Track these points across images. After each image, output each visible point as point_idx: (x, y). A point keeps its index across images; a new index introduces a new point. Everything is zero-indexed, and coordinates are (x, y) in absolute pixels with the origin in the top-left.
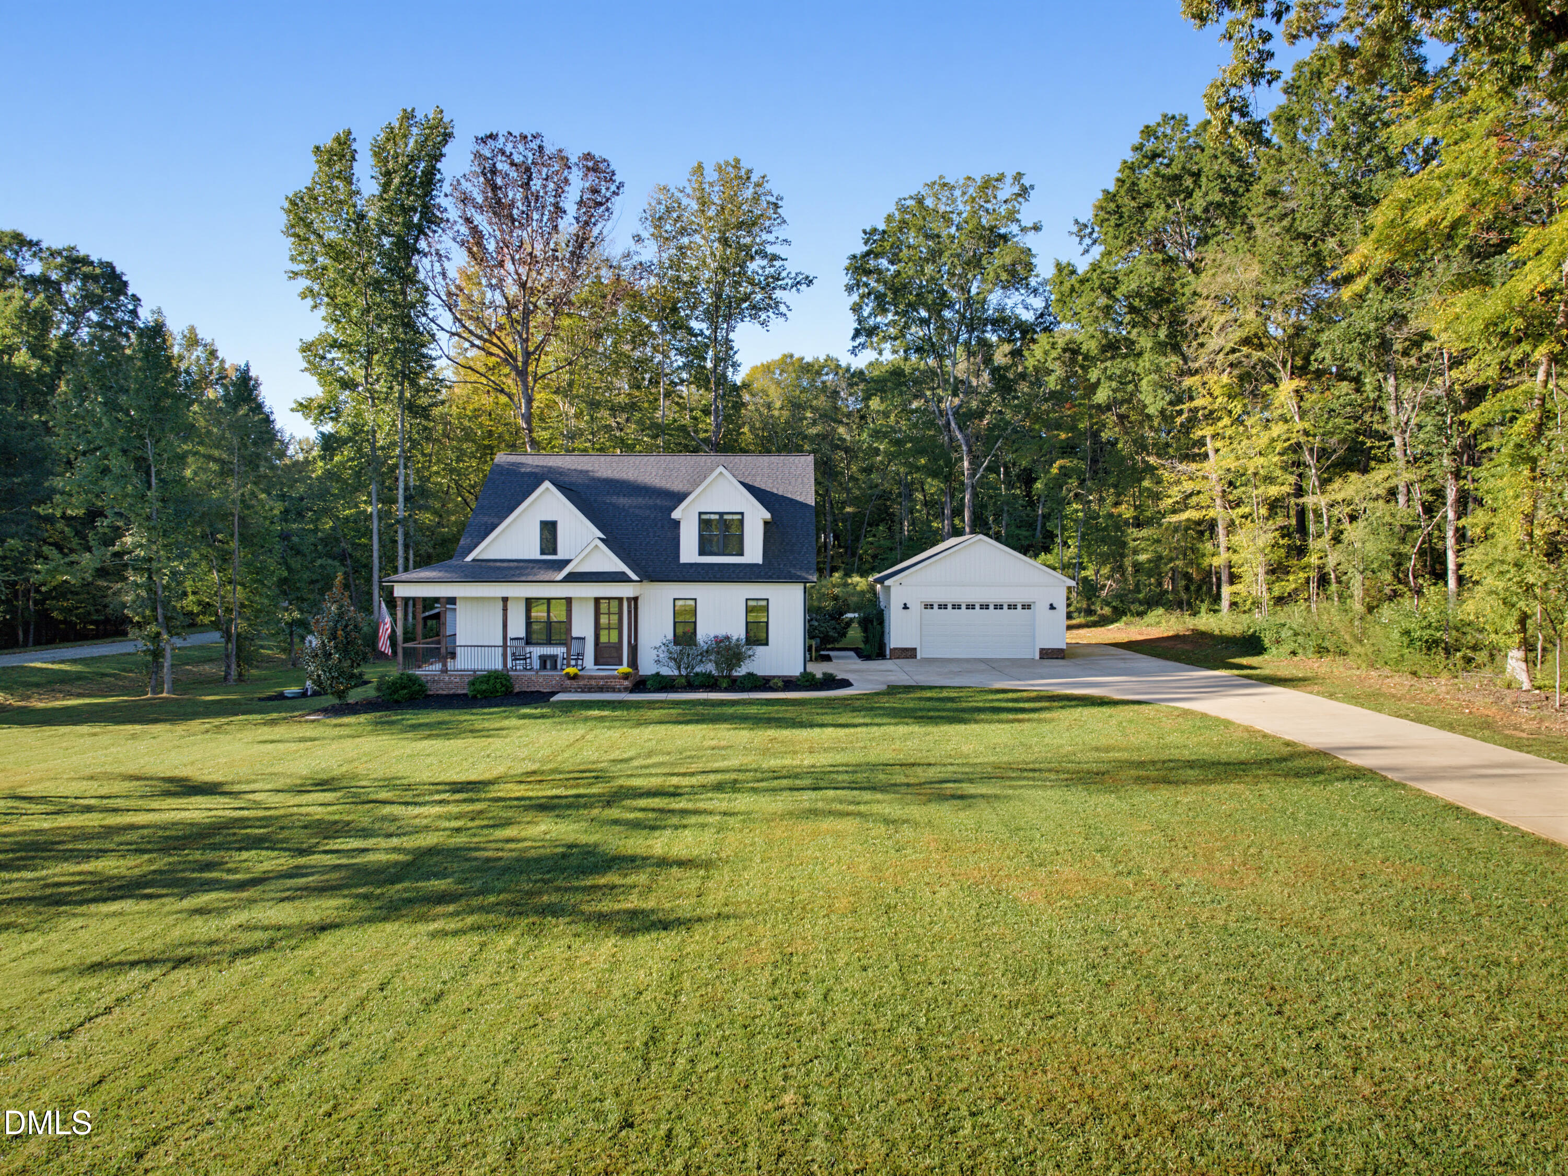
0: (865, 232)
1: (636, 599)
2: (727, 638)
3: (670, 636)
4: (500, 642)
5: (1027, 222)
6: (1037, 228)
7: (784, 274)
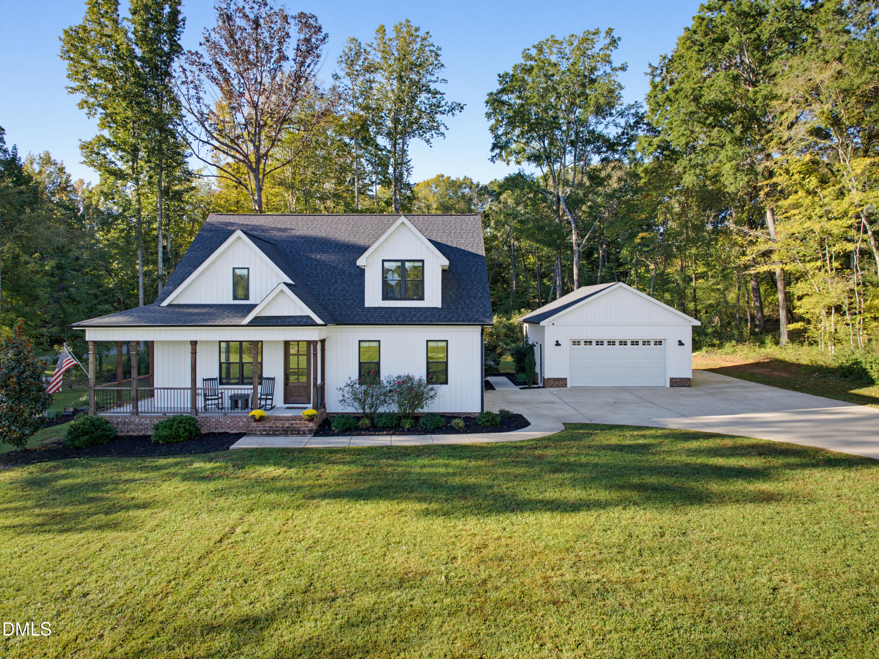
0: (499, 76)
1: (323, 342)
2: (410, 378)
3: (355, 376)
4: (189, 386)
5: (617, 64)
6: (623, 68)
7: (443, 103)
